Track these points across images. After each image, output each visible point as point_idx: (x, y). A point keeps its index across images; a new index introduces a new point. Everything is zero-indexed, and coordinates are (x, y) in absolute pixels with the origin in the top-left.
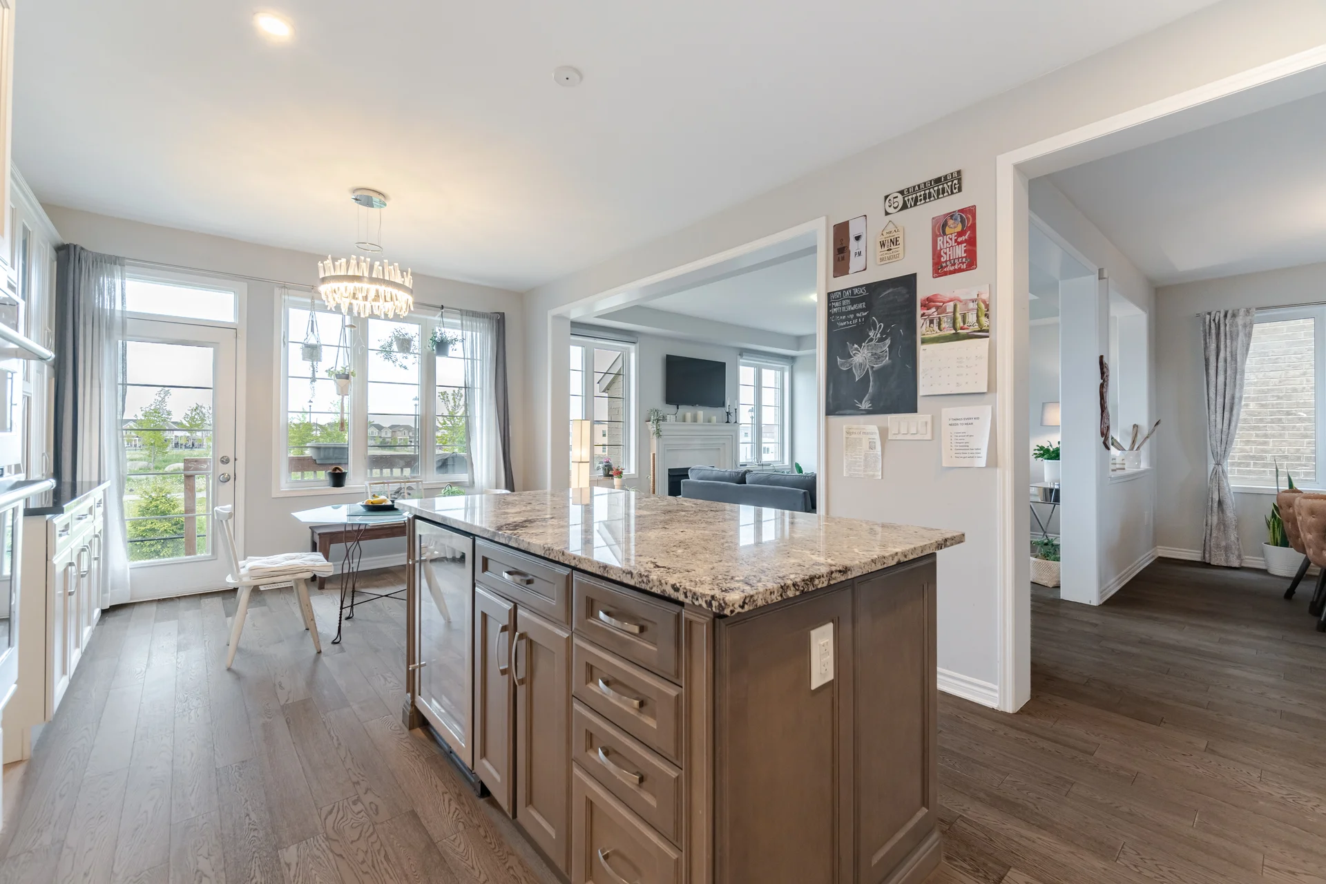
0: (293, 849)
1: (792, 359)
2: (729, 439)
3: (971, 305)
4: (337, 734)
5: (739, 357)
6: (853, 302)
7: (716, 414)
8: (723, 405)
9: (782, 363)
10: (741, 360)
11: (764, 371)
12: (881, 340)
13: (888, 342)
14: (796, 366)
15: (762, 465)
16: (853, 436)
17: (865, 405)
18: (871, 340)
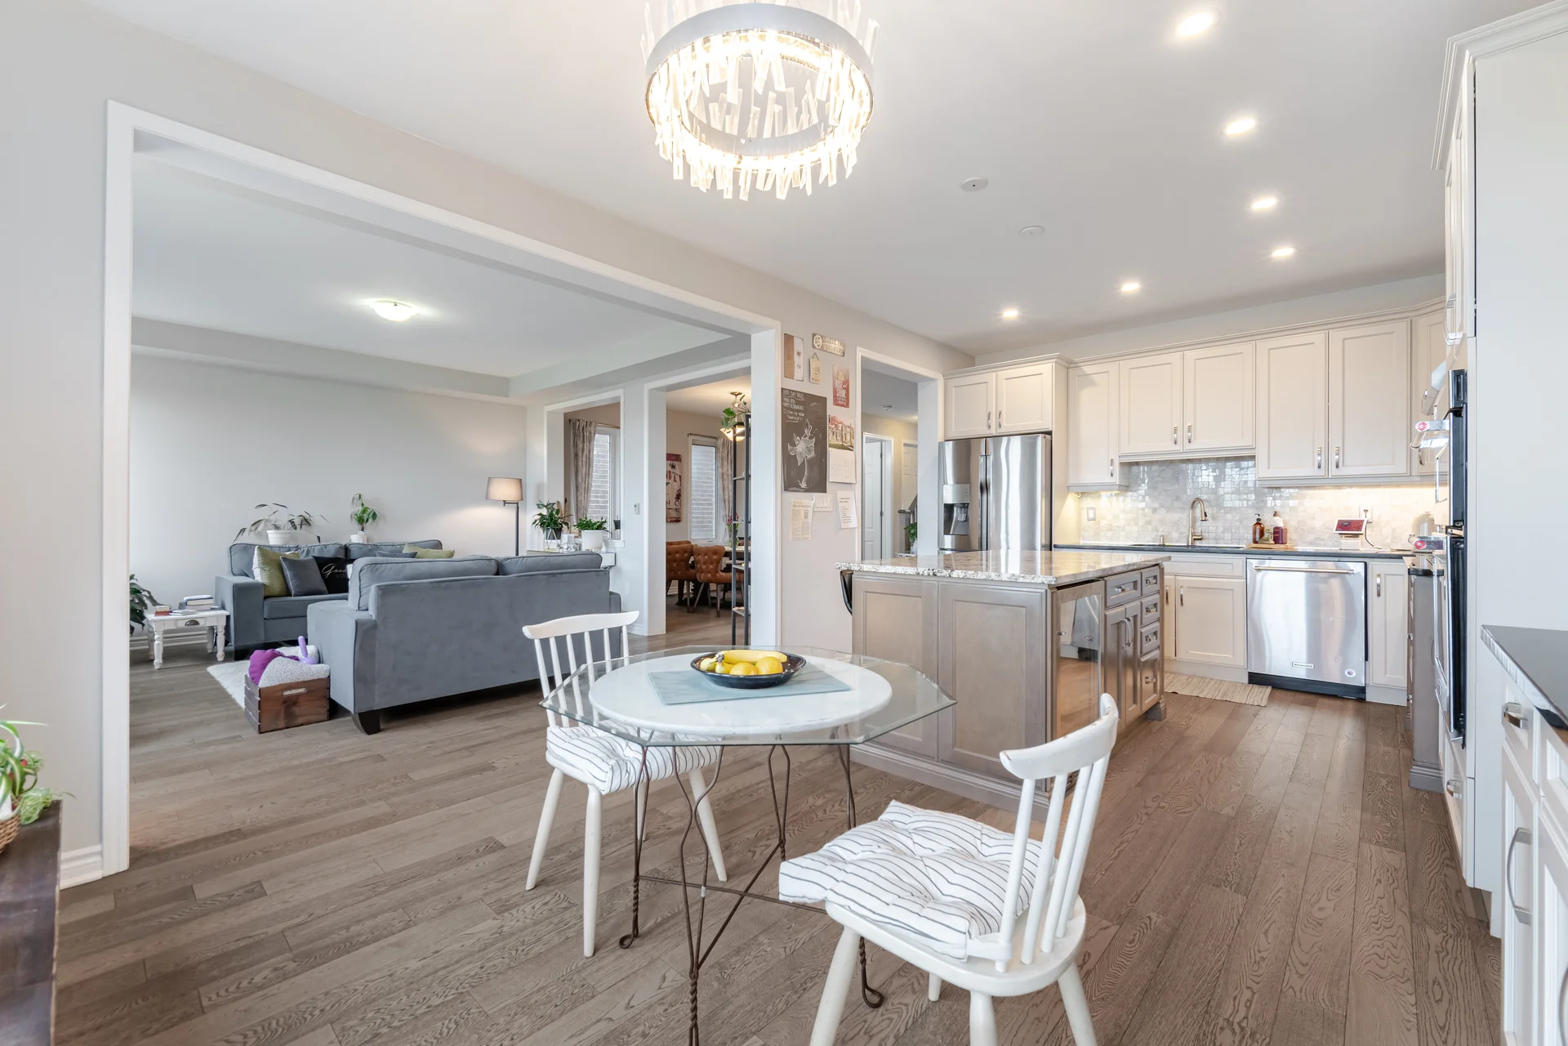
0: (1224, 812)
3: (848, 430)
4: (1112, 852)
6: (798, 403)
12: (811, 438)
13: (814, 440)
16: (796, 508)
17: (803, 485)
18: (806, 436)
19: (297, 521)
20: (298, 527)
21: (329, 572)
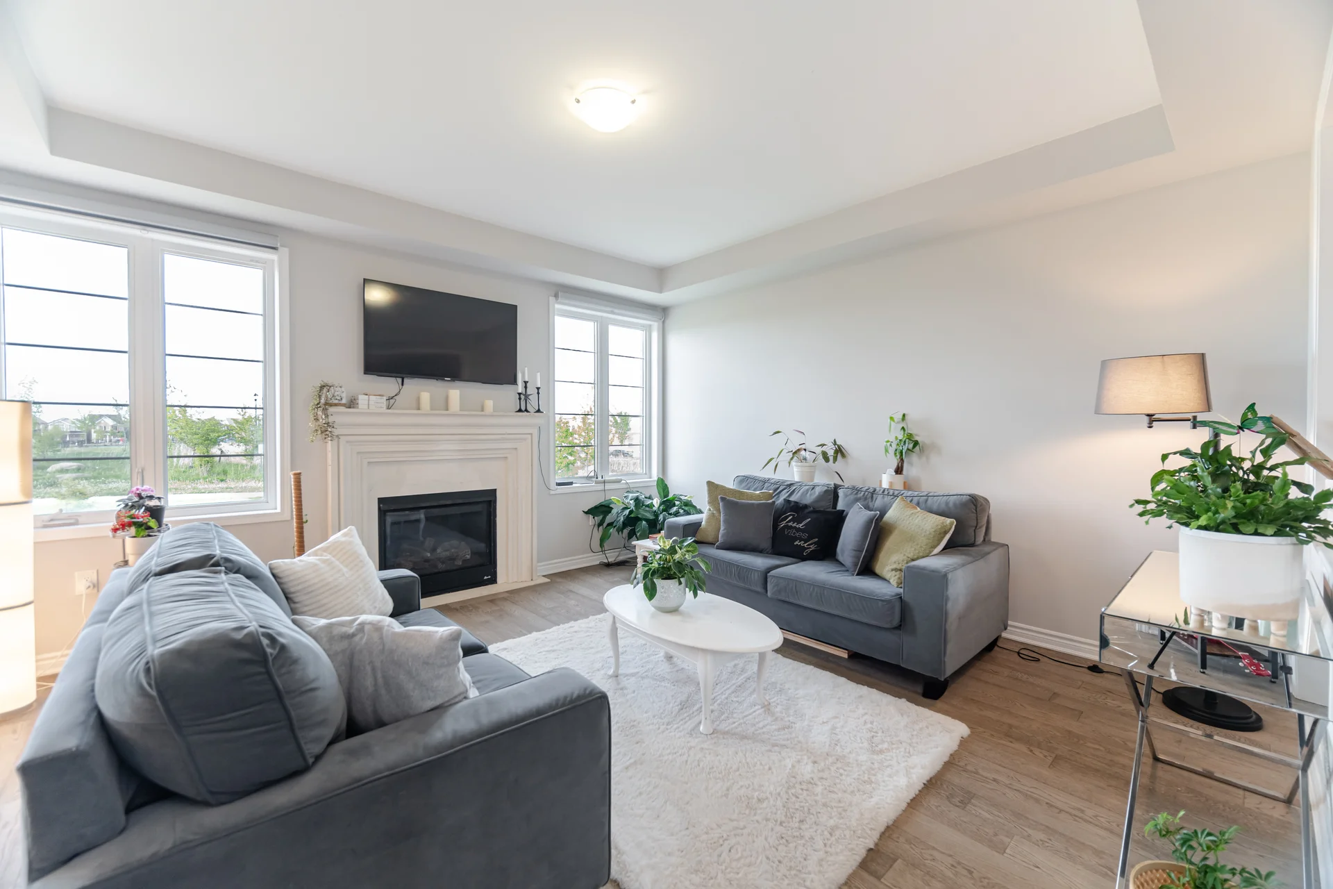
1: (662, 312)
2: (525, 439)
5: (552, 299)
7: (493, 397)
8: (514, 382)
9: (644, 316)
10: (557, 306)
11: (613, 331)
14: (670, 322)
15: (604, 482)
19: (831, 453)
20: (831, 459)
21: (783, 524)
